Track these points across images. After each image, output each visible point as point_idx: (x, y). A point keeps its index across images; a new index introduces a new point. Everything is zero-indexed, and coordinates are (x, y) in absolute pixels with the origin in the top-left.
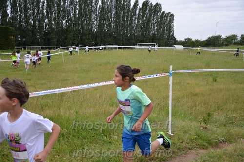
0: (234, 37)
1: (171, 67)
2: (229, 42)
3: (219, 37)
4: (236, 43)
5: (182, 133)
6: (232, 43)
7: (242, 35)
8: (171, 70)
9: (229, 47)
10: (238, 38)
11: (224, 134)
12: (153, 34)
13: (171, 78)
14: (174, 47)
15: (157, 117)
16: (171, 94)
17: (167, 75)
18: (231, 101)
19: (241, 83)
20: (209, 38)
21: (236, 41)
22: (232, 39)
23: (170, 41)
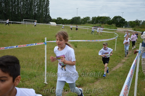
0: (88, 18)
1: (46, 38)
2: (85, 21)
3: (79, 18)
4: (89, 23)
5: (54, 82)
6: (87, 22)
7: (93, 18)
8: (46, 40)
9: (85, 25)
10: (91, 19)
11: (80, 81)
12: (35, 13)
13: (46, 46)
14: (50, 23)
15: (37, 73)
16: (46, 56)
17: (43, 44)
18: (85, 60)
19: (91, 49)
20: (73, 18)
21: (89, 21)
22: (87, 20)
23: (47, 19)
